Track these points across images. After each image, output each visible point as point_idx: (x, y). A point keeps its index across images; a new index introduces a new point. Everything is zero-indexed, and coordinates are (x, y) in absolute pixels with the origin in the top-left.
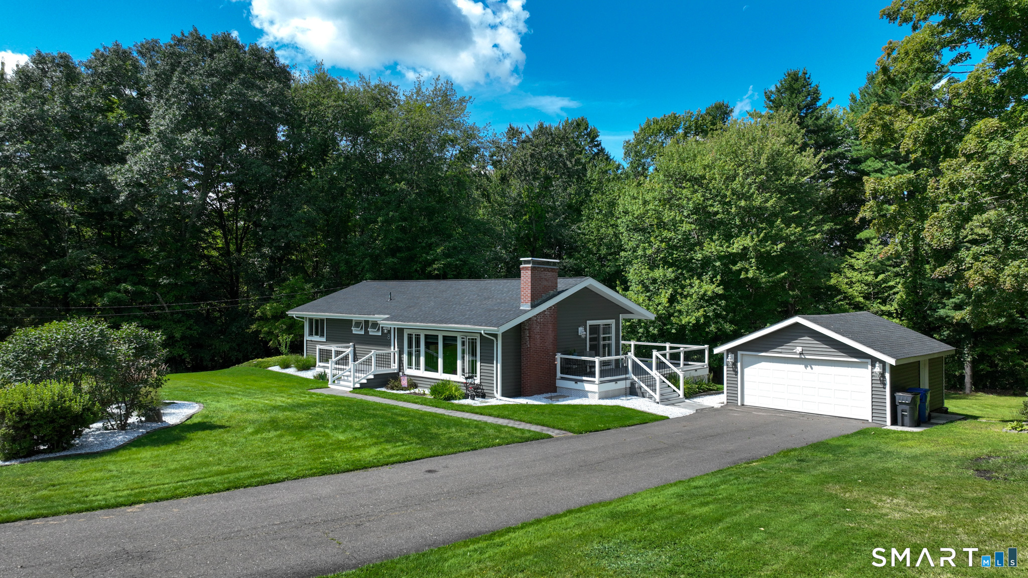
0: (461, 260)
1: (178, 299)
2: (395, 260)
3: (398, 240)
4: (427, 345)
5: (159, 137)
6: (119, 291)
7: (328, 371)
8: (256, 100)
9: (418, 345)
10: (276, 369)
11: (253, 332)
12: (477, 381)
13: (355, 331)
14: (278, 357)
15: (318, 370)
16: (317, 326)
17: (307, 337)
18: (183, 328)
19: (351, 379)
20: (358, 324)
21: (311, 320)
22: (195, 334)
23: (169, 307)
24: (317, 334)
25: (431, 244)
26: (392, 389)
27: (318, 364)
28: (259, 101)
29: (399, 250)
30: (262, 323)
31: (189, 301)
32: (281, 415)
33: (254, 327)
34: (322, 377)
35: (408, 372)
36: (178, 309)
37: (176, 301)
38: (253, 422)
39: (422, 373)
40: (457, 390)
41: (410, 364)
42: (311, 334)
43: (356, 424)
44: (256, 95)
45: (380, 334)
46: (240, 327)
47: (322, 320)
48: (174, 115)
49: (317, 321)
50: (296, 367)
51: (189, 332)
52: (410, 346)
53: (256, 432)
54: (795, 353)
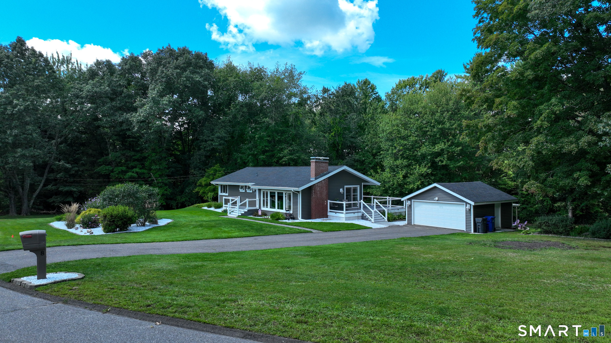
0: (297, 156)
1: (161, 176)
2: (264, 157)
3: (266, 146)
4: (271, 196)
5: (152, 99)
6: (133, 172)
7: (228, 208)
8: (197, 79)
9: (267, 197)
10: (206, 208)
11: (196, 192)
12: (291, 212)
13: (241, 190)
14: (207, 203)
15: (224, 208)
16: (224, 188)
17: (220, 194)
18: (163, 190)
19: (237, 212)
20: (242, 187)
21: (221, 185)
22: (169, 193)
23: (156, 180)
24: (224, 192)
25: (282, 149)
26: (255, 216)
27: (224, 205)
28: (199, 80)
29: (267, 151)
30: (200, 188)
31: (166, 177)
32: (204, 223)
33: (197, 190)
34: (225, 211)
35: (263, 209)
36: (160, 181)
37: (160, 177)
38: (193, 225)
39: (269, 209)
40: (282, 216)
41: (264, 205)
42: (221, 192)
43: (233, 226)
44: (197, 77)
45: (251, 192)
46: (190, 190)
47: (226, 186)
48: (159, 89)
49: (224, 186)
50: (214, 207)
51: (166, 192)
52: (264, 197)
53: (194, 228)
54: (435, 200)
